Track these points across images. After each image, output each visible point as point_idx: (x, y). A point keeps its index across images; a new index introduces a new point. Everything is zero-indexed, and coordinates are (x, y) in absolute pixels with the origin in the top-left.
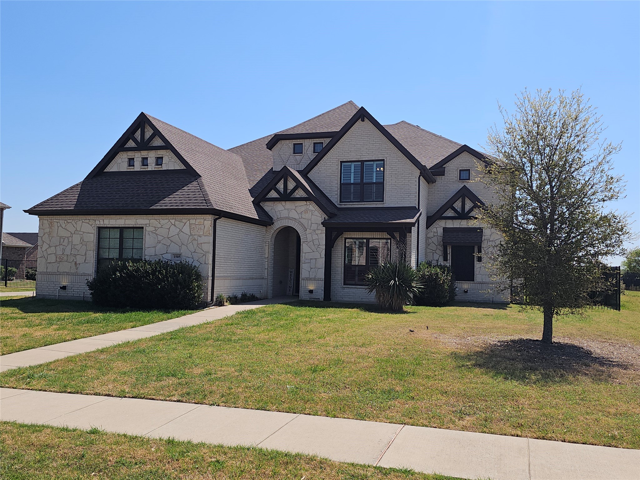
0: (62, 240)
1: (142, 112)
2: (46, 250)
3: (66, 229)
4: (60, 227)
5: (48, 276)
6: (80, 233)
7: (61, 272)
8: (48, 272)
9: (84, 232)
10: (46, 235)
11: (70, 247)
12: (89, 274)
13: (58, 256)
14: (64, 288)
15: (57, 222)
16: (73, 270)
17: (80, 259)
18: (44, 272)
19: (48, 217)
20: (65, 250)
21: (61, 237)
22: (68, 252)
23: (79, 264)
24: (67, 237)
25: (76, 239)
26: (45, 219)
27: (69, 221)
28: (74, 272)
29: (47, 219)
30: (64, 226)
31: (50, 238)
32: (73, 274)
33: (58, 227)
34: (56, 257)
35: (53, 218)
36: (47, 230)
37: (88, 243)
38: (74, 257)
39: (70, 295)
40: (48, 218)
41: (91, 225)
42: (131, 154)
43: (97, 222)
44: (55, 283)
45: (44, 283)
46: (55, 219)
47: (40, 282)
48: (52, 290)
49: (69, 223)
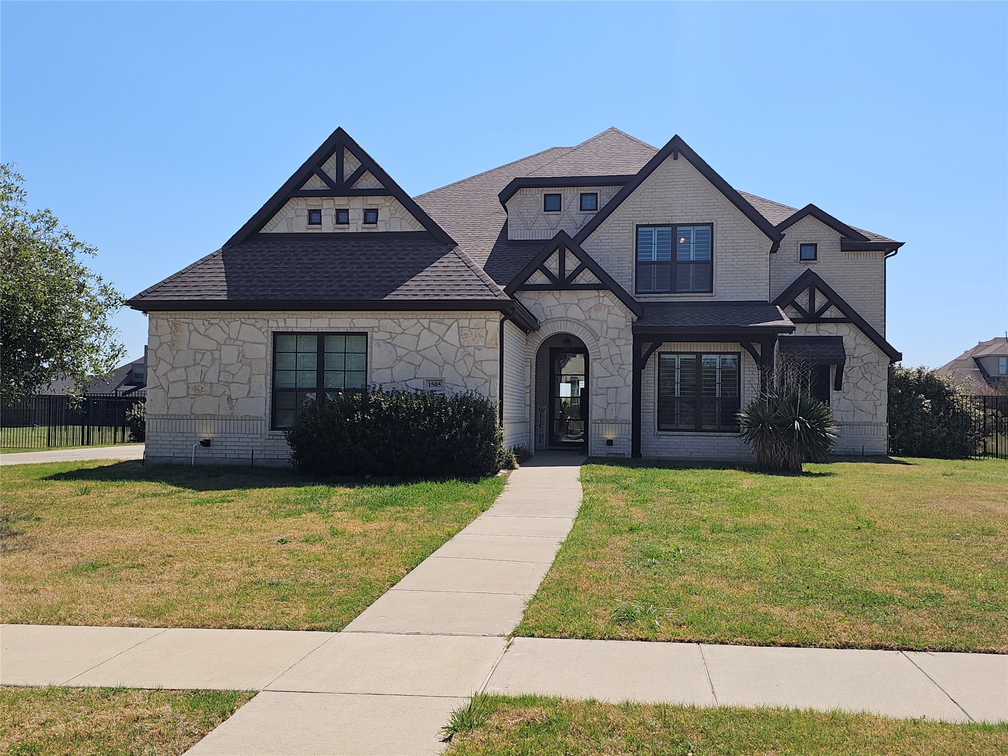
0: (199, 356)
1: (339, 128)
2: (165, 374)
3: (207, 336)
4: (194, 333)
5: (170, 423)
6: (237, 342)
7: (198, 415)
8: (171, 415)
9: (244, 342)
10: (165, 348)
11: (215, 368)
12: (257, 417)
13: (191, 386)
14: (206, 443)
15: (188, 323)
16: (225, 411)
17: (237, 391)
18: (163, 415)
19: (167, 314)
20: (207, 375)
21: (196, 351)
22: (212, 376)
23: (237, 399)
24: (209, 351)
25: (229, 355)
26: (161, 316)
27: (212, 321)
28: (226, 413)
29: (165, 316)
30: (202, 330)
31: (174, 352)
32: (223, 418)
33: (190, 332)
34: (188, 388)
35: (177, 316)
36: (168, 338)
37: (254, 362)
38: (225, 387)
39: (219, 456)
40: (169, 316)
41: (260, 329)
42: (314, 203)
43: (272, 324)
44: (185, 435)
45: (163, 434)
46: (184, 318)
47: (155, 434)
48: (180, 447)
49: (213, 324)
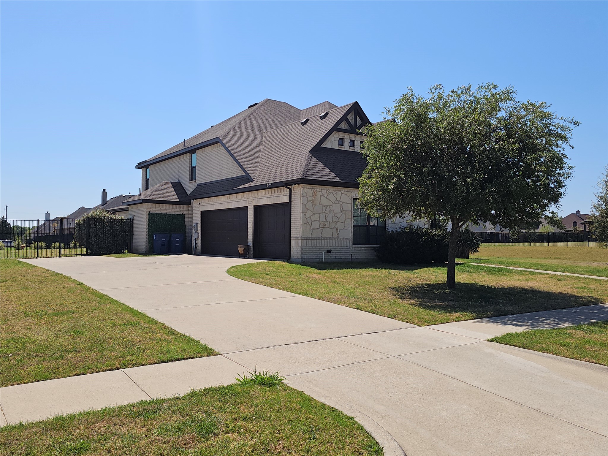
0: (324, 208)
2: (310, 217)
3: (328, 199)
4: (322, 197)
5: (312, 241)
6: (339, 202)
7: (325, 238)
8: (313, 238)
9: (343, 203)
10: (310, 203)
11: (331, 215)
12: (348, 239)
13: (322, 223)
14: (329, 251)
15: (320, 192)
16: (335, 236)
17: (340, 226)
18: (310, 238)
19: (311, 186)
20: (328, 218)
21: (324, 206)
22: (330, 219)
23: (340, 230)
24: (329, 206)
25: (337, 208)
26: (308, 187)
27: (330, 191)
28: (335, 237)
29: (310, 187)
30: (326, 195)
31: (314, 206)
32: (335, 239)
33: (321, 196)
34: (320, 224)
35: (315, 188)
36: (311, 198)
37: (346, 212)
38: (335, 224)
39: (333, 257)
40: (311, 188)
41: (349, 197)
42: (341, 135)
43: (354, 194)
44: (319, 248)
45: (309, 247)
46: (318, 188)
47: (306, 247)
48: (317, 254)
49: (330, 193)
